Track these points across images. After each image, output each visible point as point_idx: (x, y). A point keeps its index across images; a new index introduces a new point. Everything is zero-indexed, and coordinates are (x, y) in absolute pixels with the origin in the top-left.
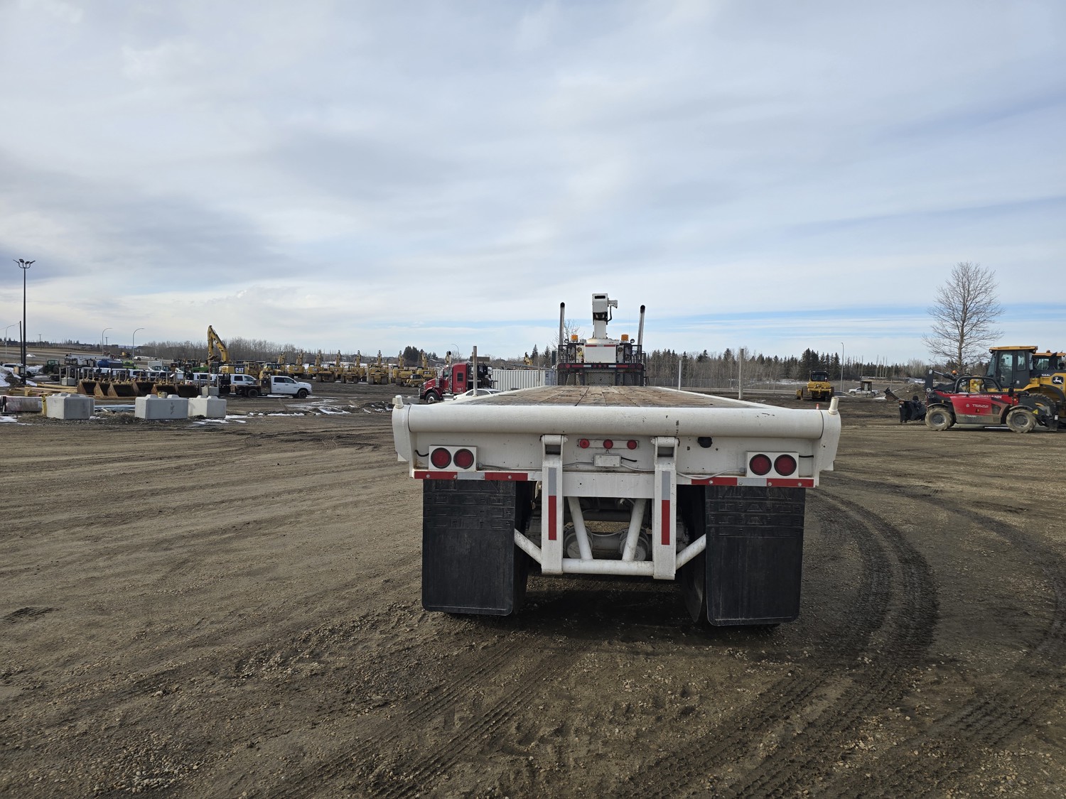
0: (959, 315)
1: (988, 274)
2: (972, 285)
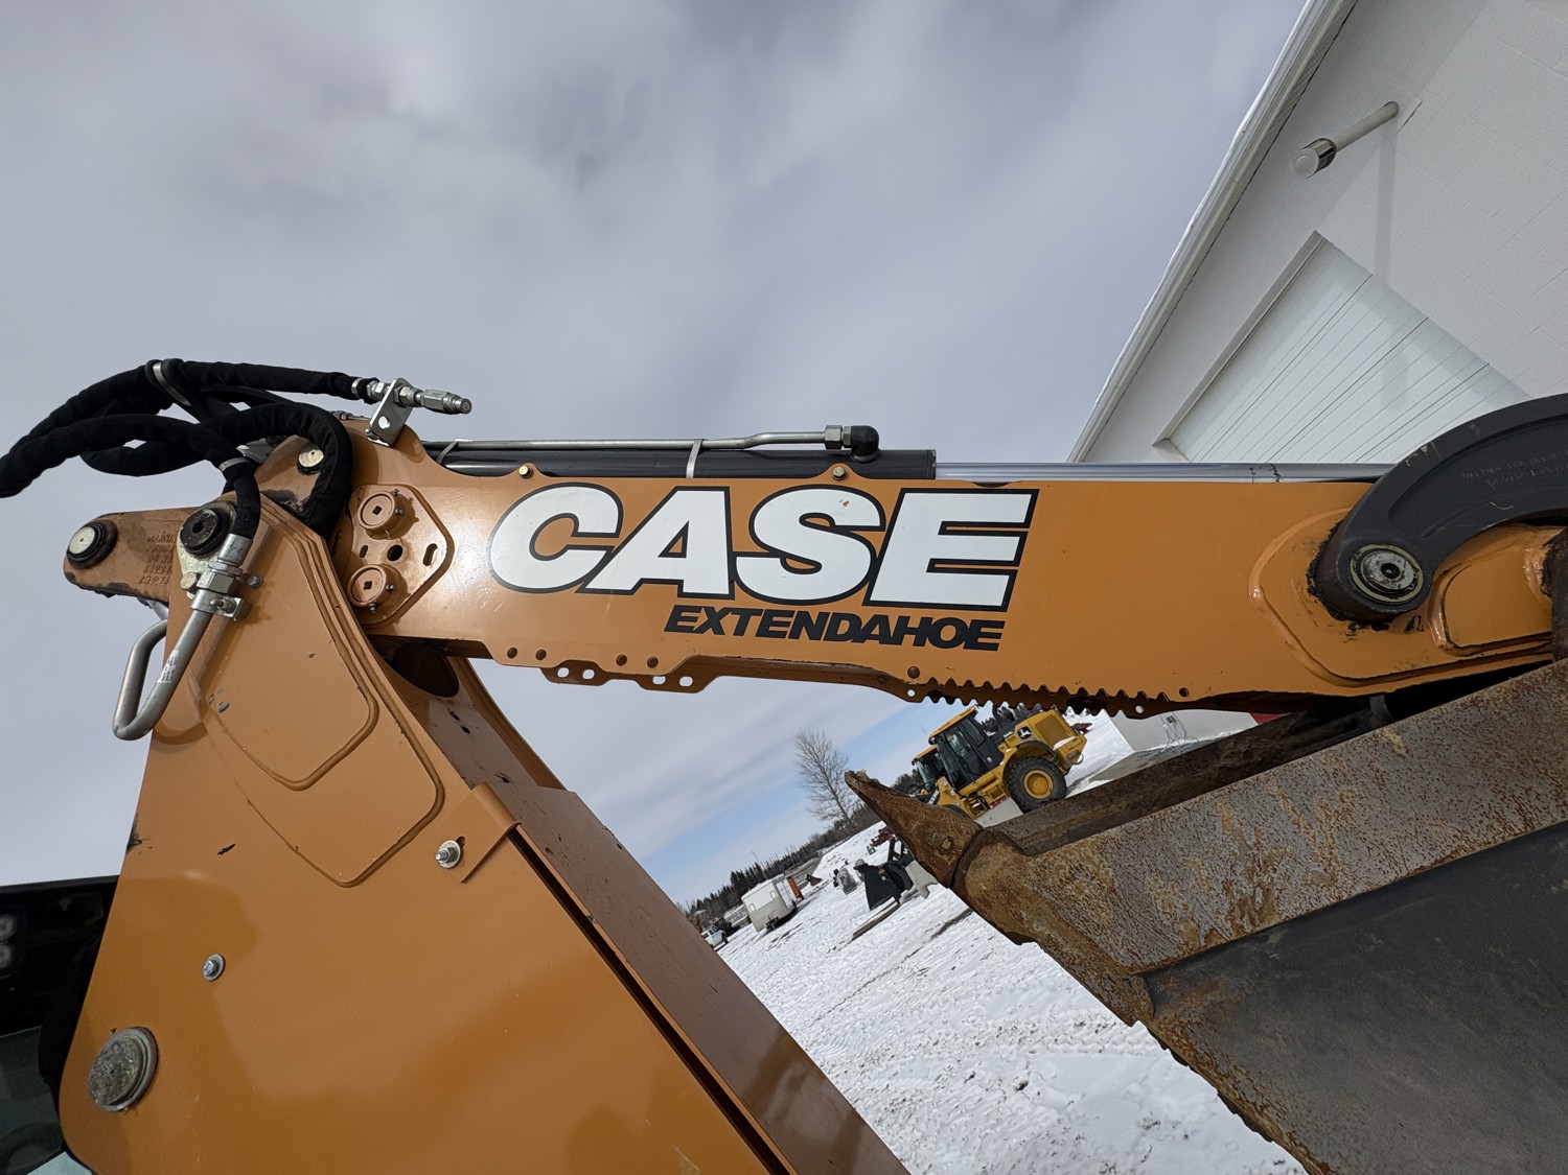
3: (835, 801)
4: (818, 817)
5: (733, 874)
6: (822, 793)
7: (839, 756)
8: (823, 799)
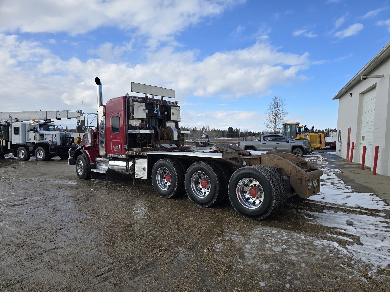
0: (274, 114)
1: (283, 100)
2: (278, 104)
3: (274, 124)
4: (266, 126)
5: (230, 127)
6: (272, 119)
7: (285, 111)
8: (271, 121)
